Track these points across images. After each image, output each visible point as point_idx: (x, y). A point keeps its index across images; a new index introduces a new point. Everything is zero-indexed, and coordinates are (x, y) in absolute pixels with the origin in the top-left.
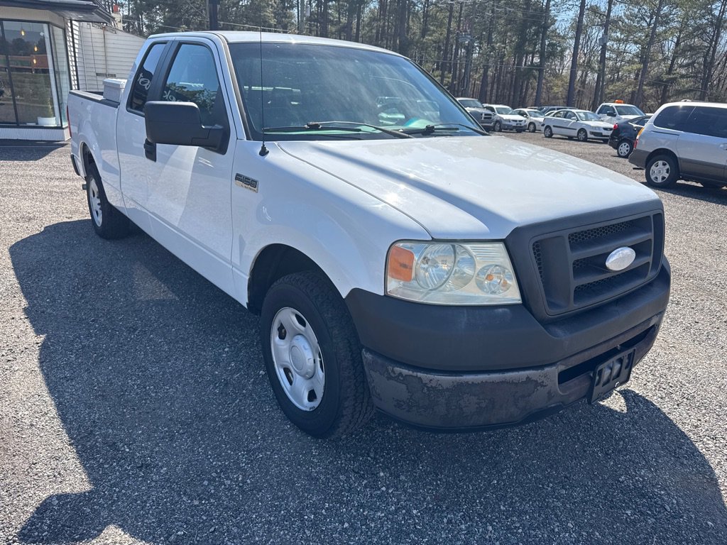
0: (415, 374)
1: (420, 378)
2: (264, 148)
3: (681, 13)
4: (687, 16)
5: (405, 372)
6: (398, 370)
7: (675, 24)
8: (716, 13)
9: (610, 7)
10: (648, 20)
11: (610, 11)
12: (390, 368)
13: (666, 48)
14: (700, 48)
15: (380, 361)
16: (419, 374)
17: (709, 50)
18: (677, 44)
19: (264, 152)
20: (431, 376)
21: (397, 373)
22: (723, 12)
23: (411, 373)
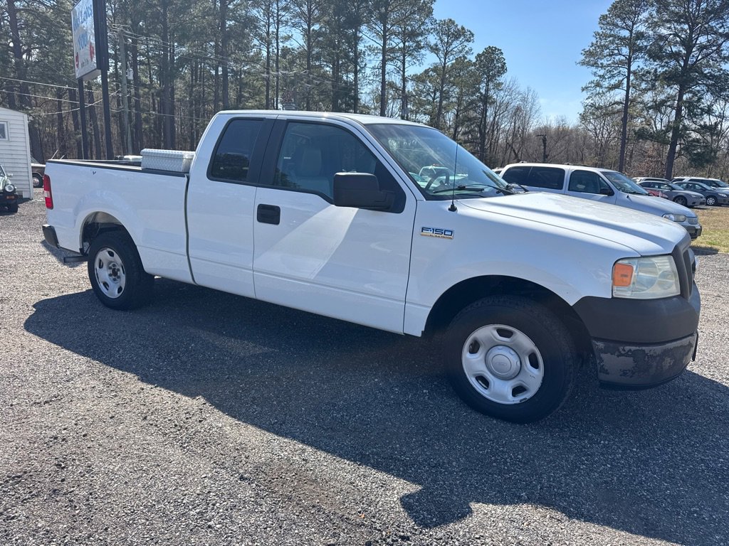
0: (640, 348)
1: (644, 351)
2: (453, 206)
3: (457, 90)
4: (461, 94)
5: (633, 348)
6: (627, 348)
7: (454, 100)
8: (483, 91)
9: (404, 84)
10: (433, 95)
11: (404, 87)
12: (621, 348)
13: (447, 119)
14: (475, 118)
15: (611, 345)
16: (644, 348)
17: (481, 121)
18: (457, 116)
19: (453, 209)
20: (651, 348)
21: (627, 351)
22: (488, 91)
23: (638, 348)
